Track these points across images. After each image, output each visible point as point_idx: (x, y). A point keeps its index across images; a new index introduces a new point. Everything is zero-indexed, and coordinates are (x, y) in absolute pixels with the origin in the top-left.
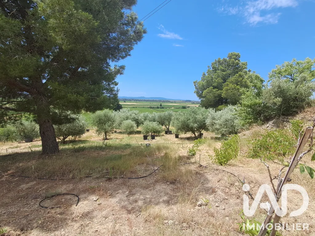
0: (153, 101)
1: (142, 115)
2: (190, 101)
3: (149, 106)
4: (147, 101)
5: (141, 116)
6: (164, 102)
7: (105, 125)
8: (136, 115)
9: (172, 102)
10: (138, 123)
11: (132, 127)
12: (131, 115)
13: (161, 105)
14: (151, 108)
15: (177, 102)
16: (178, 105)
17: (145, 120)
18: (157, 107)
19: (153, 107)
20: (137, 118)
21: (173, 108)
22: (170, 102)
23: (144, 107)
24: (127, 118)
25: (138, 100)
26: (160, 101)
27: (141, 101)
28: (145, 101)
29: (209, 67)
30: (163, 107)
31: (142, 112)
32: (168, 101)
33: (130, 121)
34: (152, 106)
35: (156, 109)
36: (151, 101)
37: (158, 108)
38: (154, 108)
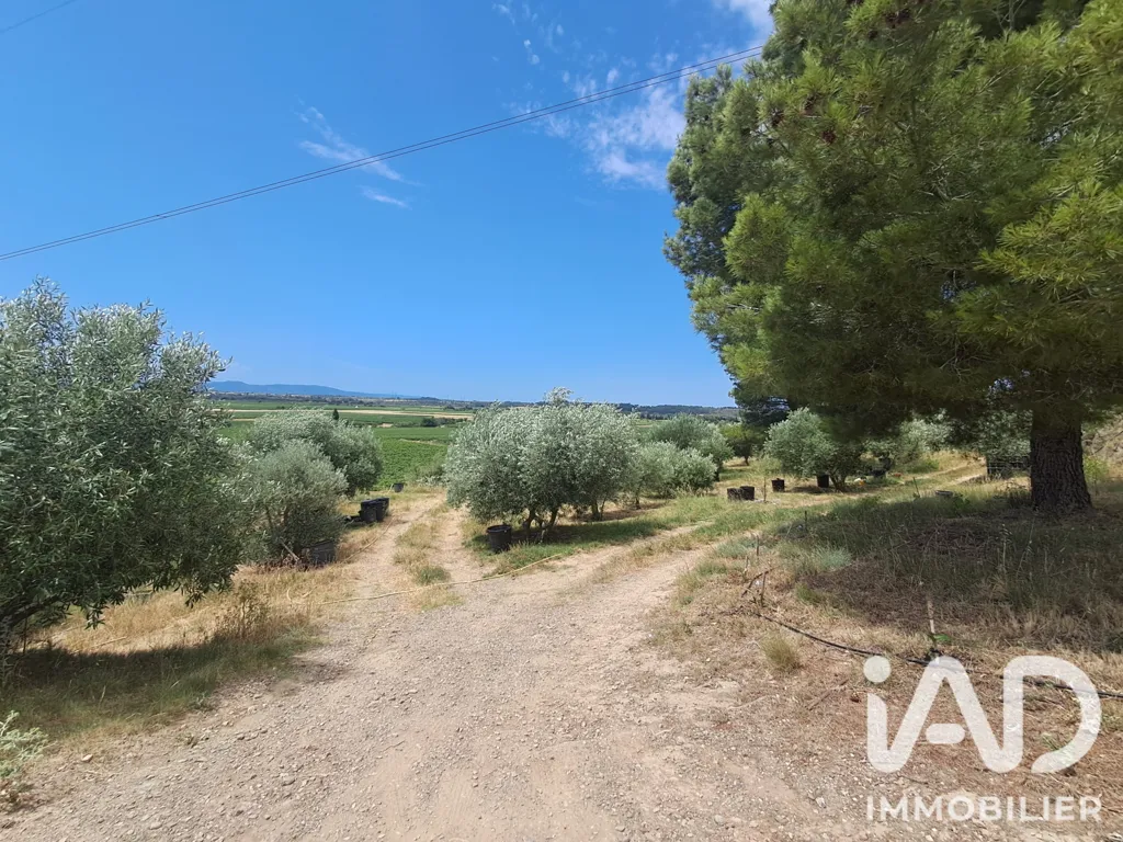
2: (434, 402)
6: (340, 403)
9: (371, 406)
13: (336, 415)
15: (389, 404)
16: (400, 413)
21: (387, 425)
22: (361, 402)
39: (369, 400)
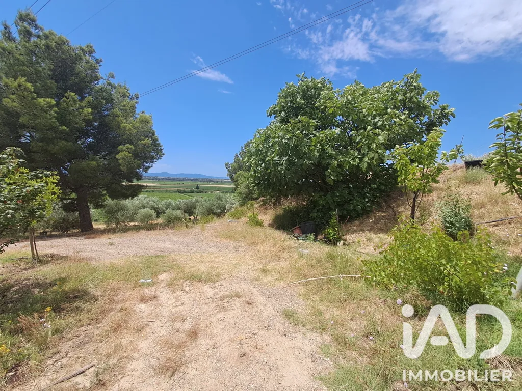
0: (184, 180)
1: (163, 202)
3: (176, 189)
4: (173, 180)
5: (161, 204)
6: (203, 181)
7: (117, 214)
8: (155, 202)
9: (217, 182)
10: (159, 213)
11: (150, 216)
12: (147, 203)
13: (197, 188)
14: (180, 192)
15: (225, 182)
16: (227, 186)
17: (167, 208)
18: (191, 190)
19: (184, 190)
20: (156, 206)
21: (217, 192)
22: (213, 181)
23: (167, 191)
24: (144, 207)
25: (156, 179)
26: (195, 180)
27: (162, 179)
28: (169, 179)
29: (242, 148)
30: (202, 190)
31: (163, 198)
32: (210, 180)
33: (148, 209)
34: (182, 189)
35: (189, 194)
36: (180, 180)
37: (192, 192)
38: (184, 192)
39: (217, 180)
